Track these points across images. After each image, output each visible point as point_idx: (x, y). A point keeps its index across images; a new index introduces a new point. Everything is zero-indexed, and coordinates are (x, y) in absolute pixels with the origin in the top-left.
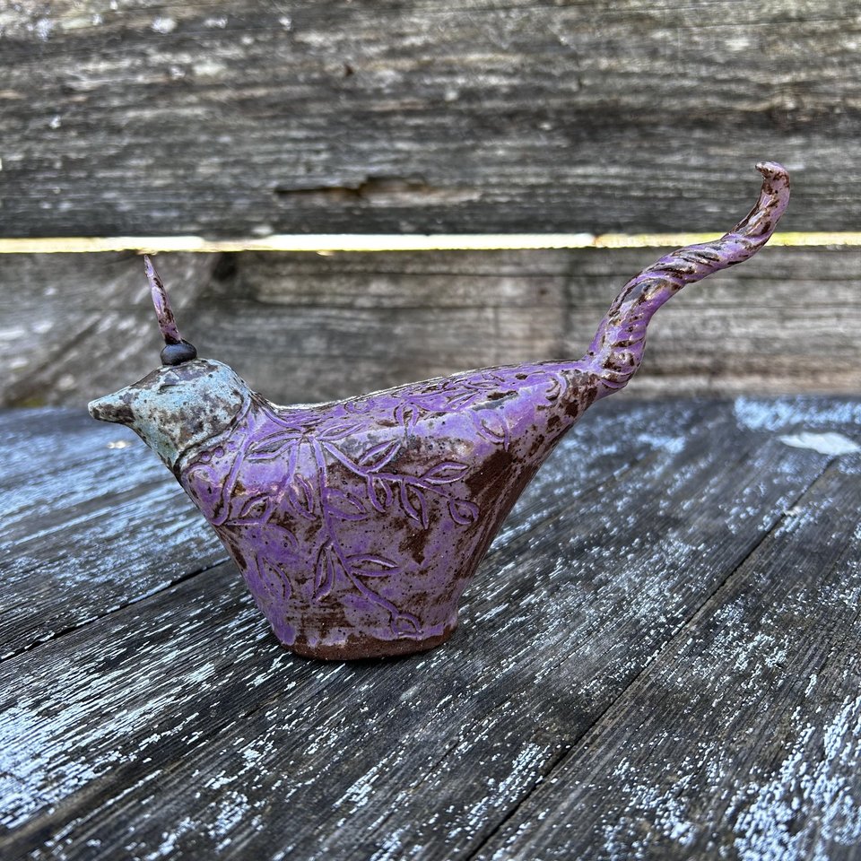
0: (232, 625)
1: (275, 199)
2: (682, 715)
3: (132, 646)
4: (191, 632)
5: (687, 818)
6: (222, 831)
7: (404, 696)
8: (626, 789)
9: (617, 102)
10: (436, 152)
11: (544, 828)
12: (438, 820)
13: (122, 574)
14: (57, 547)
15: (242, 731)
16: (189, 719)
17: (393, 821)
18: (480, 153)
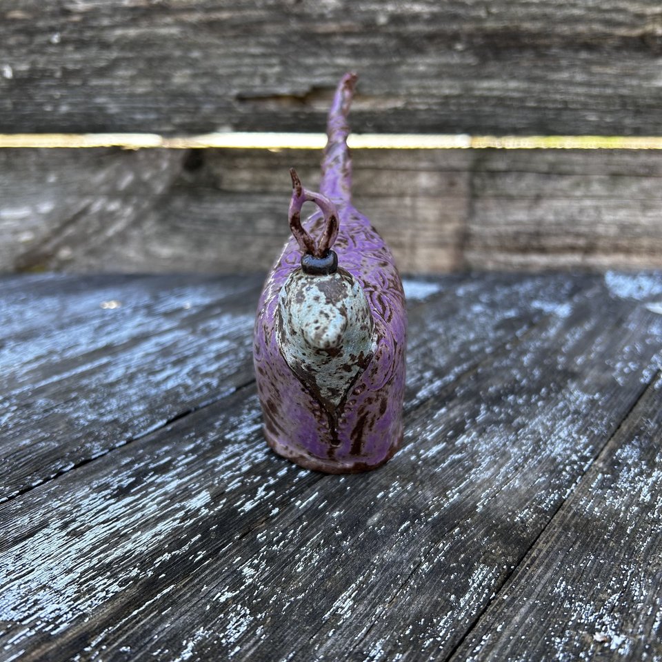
0: (220, 458)
1: (236, 105)
2: (603, 539)
3: (140, 475)
4: (187, 464)
5: (622, 631)
6: (232, 640)
7: (370, 522)
8: (567, 605)
9: (517, 27)
10: (368, 67)
11: (503, 639)
12: (412, 632)
13: (126, 413)
14: (69, 391)
15: (239, 551)
16: (193, 540)
17: (376, 632)
18: (404, 68)
